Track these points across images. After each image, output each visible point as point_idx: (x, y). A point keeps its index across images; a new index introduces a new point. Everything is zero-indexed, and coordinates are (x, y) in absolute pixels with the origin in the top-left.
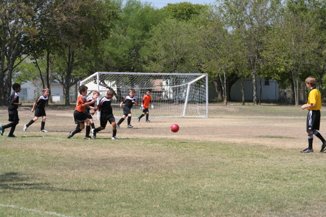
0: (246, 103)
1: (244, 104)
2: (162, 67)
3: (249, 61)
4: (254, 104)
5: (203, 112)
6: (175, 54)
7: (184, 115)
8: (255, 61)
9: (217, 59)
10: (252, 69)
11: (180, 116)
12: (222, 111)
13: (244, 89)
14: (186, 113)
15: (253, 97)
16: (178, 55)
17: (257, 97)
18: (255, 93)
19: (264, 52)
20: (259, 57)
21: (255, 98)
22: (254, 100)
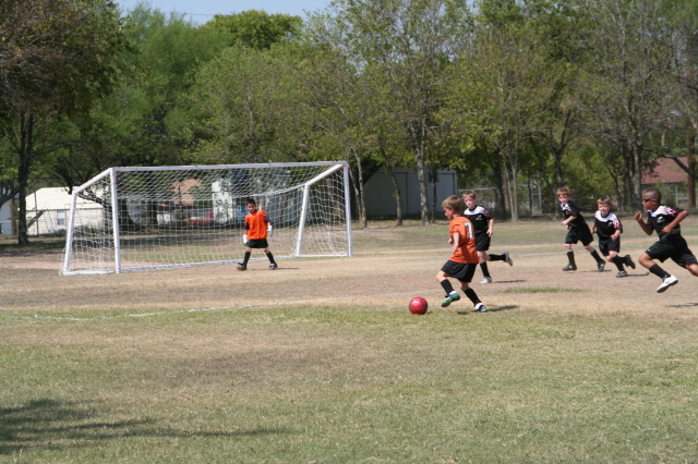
0: (406, 222)
1: (400, 224)
2: (227, 152)
3: (409, 130)
4: (424, 221)
5: (339, 244)
6: (252, 122)
7: (297, 254)
8: (420, 131)
9: (342, 131)
10: (414, 147)
11: (290, 256)
12: (369, 241)
13: (399, 193)
14: (302, 247)
15: (420, 208)
16: (261, 124)
17: (428, 207)
18: (424, 199)
19: (442, 110)
20: (429, 122)
21: (425, 209)
22: (423, 213)
